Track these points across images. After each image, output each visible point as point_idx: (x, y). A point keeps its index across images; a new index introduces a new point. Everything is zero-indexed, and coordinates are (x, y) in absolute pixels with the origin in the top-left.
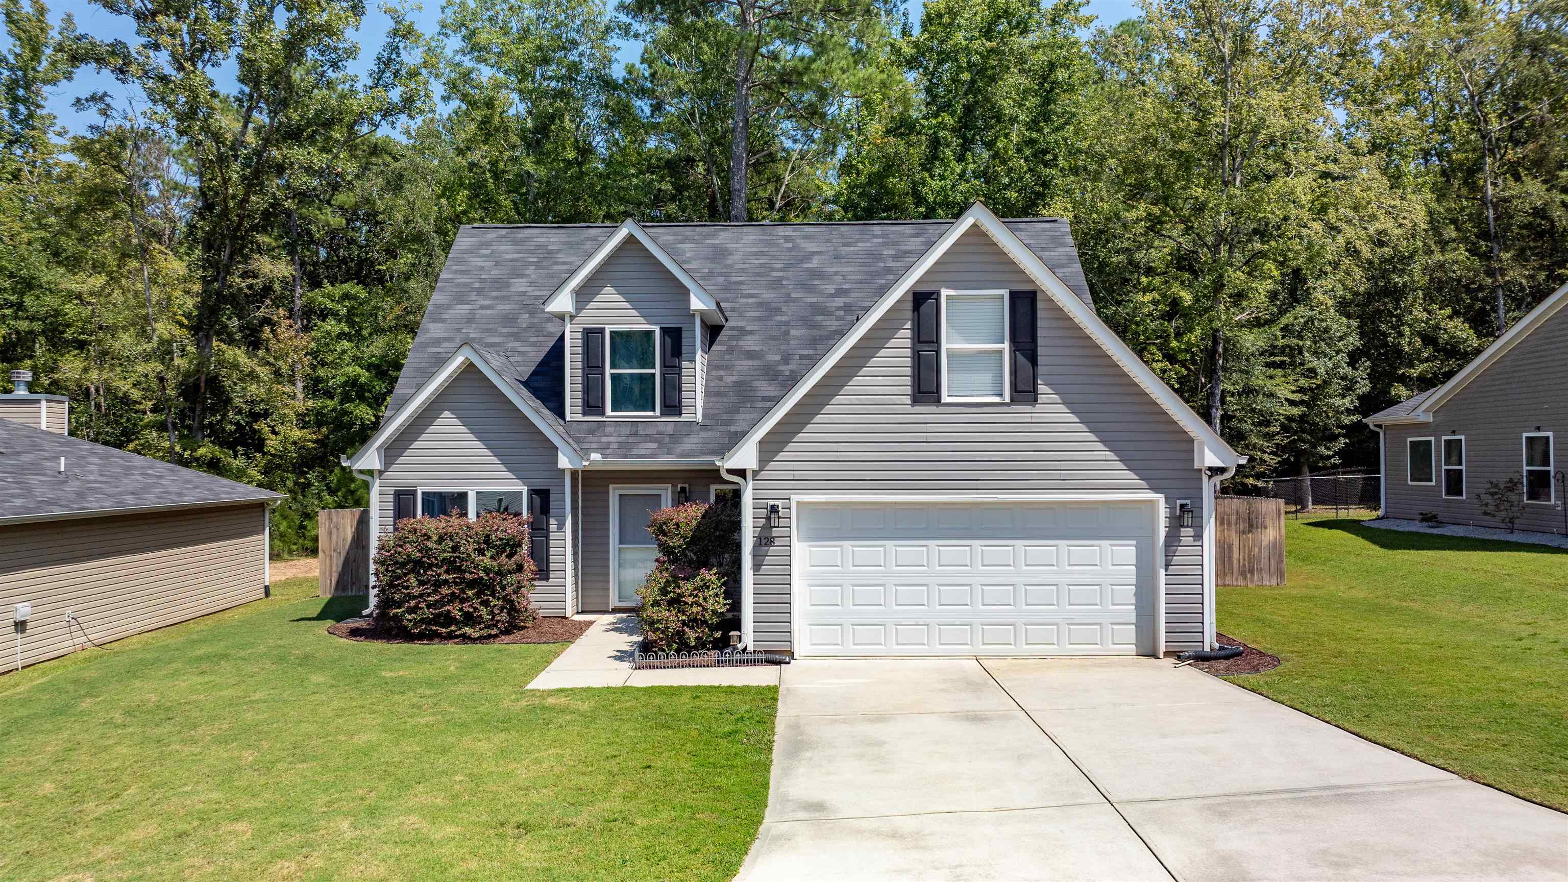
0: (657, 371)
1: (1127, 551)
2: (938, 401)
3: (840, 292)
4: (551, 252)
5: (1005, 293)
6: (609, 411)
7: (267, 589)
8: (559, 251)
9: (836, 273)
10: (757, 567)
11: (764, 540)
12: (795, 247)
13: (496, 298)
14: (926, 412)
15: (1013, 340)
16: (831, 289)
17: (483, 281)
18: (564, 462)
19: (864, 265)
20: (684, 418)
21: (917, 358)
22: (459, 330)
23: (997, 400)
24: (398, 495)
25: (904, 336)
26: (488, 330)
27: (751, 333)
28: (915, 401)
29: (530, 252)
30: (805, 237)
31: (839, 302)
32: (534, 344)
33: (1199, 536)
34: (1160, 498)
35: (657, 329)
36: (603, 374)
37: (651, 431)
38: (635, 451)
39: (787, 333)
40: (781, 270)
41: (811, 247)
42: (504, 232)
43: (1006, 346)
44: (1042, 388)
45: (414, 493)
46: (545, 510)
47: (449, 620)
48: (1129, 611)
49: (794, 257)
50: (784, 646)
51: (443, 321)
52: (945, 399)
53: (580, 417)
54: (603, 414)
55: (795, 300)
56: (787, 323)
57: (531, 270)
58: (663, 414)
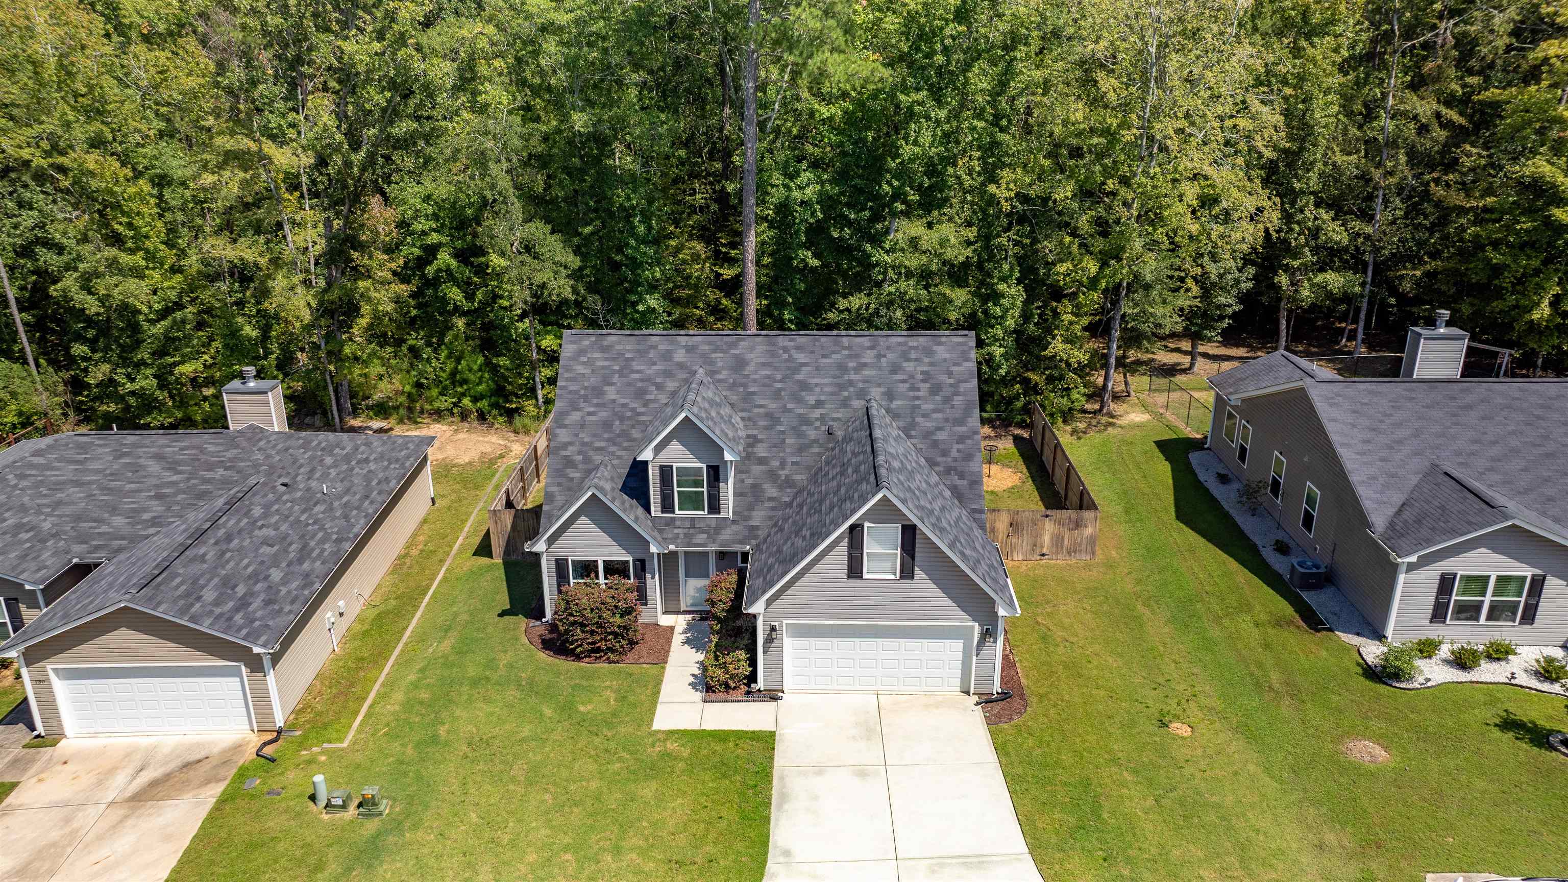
0: (705, 489)
1: (958, 645)
2: (861, 577)
3: (819, 404)
4: (627, 360)
5: (900, 526)
6: (677, 512)
7: (433, 499)
8: (632, 359)
9: (816, 385)
10: (765, 652)
11: (769, 640)
12: (790, 359)
13: (597, 405)
14: (854, 582)
15: (903, 548)
16: (812, 400)
17: (586, 388)
18: (653, 549)
19: (835, 377)
20: (722, 515)
21: (851, 558)
22: (577, 435)
23: (893, 577)
24: (557, 561)
25: (844, 546)
26: (594, 436)
27: (761, 441)
28: (849, 577)
29: (612, 359)
30: (798, 348)
31: (817, 413)
32: (625, 449)
33: (995, 642)
34: (976, 625)
35: (704, 466)
36: (673, 491)
37: (702, 525)
38: (695, 541)
39: (784, 441)
40: (780, 381)
41: (801, 358)
42: (593, 338)
43: (899, 551)
44: (917, 571)
45: (567, 560)
46: (643, 569)
47: (598, 650)
48: (959, 673)
49: (789, 368)
50: (779, 688)
51: (565, 426)
52: (865, 576)
53: (660, 515)
54: (673, 512)
55: (790, 411)
56: (783, 432)
57: (616, 378)
58: (709, 513)
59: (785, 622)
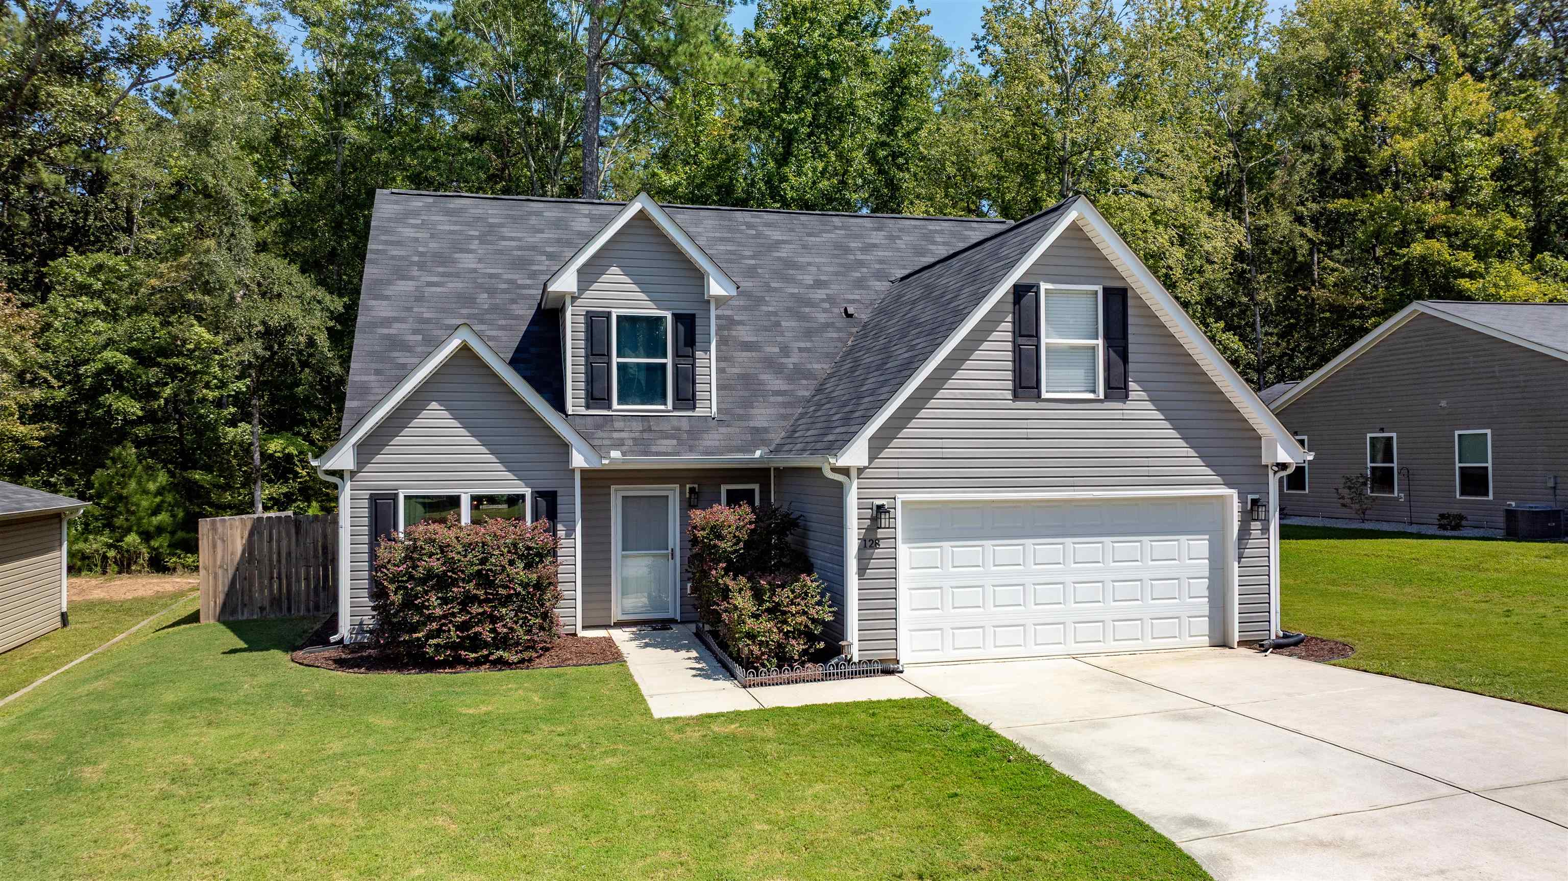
0: (669, 361)
1: (1200, 545)
2: (1038, 397)
3: (819, 284)
4: (491, 226)
5: (1099, 288)
6: (615, 405)
7: (64, 616)
8: (501, 225)
9: (809, 264)
10: (862, 571)
11: (869, 543)
12: (758, 236)
13: (443, 275)
14: (1026, 408)
15: (1107, 337)
16: (809, 280)
17: (422, 254)
18: (578, 460)
19: (836, 256)
20: (699, 412)
21: (1017, 351)
22: (409, 309)
23: (1091, 396)
24: (375, 500)
25: (1005, 330)
26: (443, 310)
27: (741, 323)
28: (1016, 397)
29: (468, 224)
30: (768, 225)
31: (821, 294)
32: (502, 328)
33: (1265, 530)
34: (1233, 493)
35: (669, 316)
36: (609, 364)
37: (665, 426)
38: (654, 449)
39: (778, 324)
40: (752, 257)
41: (776, 235)
42: (430, 200)
43: (1100, 342)
44: (1132, 385)
45: (395, 497)
46: (552, 515)
47: (476, 643)
48: (1203, 604)
49: (762, 245)
50: (890, 655)
51: (387, 298)
52: (1045, 395)
53: (583, 411)
54: (609, 407)
55: (775, 290)
56: (775, 314)
57: (475, 244)
58: (675, 408)
59: (901, 497)
